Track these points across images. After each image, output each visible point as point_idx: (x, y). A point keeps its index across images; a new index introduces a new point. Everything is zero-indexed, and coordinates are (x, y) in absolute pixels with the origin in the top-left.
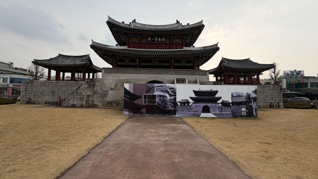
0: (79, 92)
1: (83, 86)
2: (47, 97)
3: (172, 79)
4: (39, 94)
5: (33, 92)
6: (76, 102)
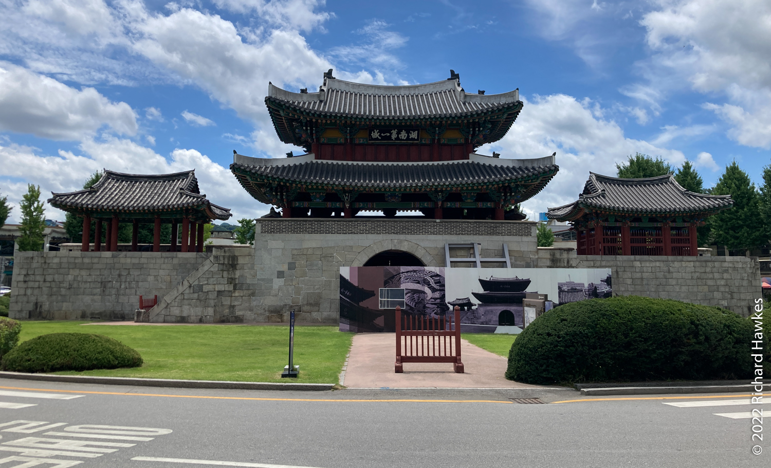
0: (196, 283)
1: (206, 268)
2: (87, 299)
3: (440, 245)
4: (63, 291)
5: (48, 285)
6: (186, 311)
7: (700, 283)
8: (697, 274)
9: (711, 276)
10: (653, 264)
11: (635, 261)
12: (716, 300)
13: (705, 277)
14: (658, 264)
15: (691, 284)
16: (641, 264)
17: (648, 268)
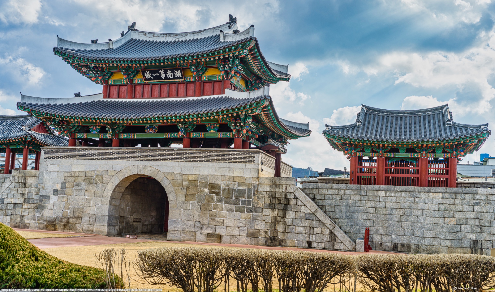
1: (7, 185)
3: (176, 171)
7: (447, 215)
8: (445, 206)
9: (460, 208)
10: (398, 194)
11: (380, 190)
12: (463, 233)
13: (454, 209)
14: (403, 194)
15: (437, 216)
16: (386, 194)
17: (393, 198)
